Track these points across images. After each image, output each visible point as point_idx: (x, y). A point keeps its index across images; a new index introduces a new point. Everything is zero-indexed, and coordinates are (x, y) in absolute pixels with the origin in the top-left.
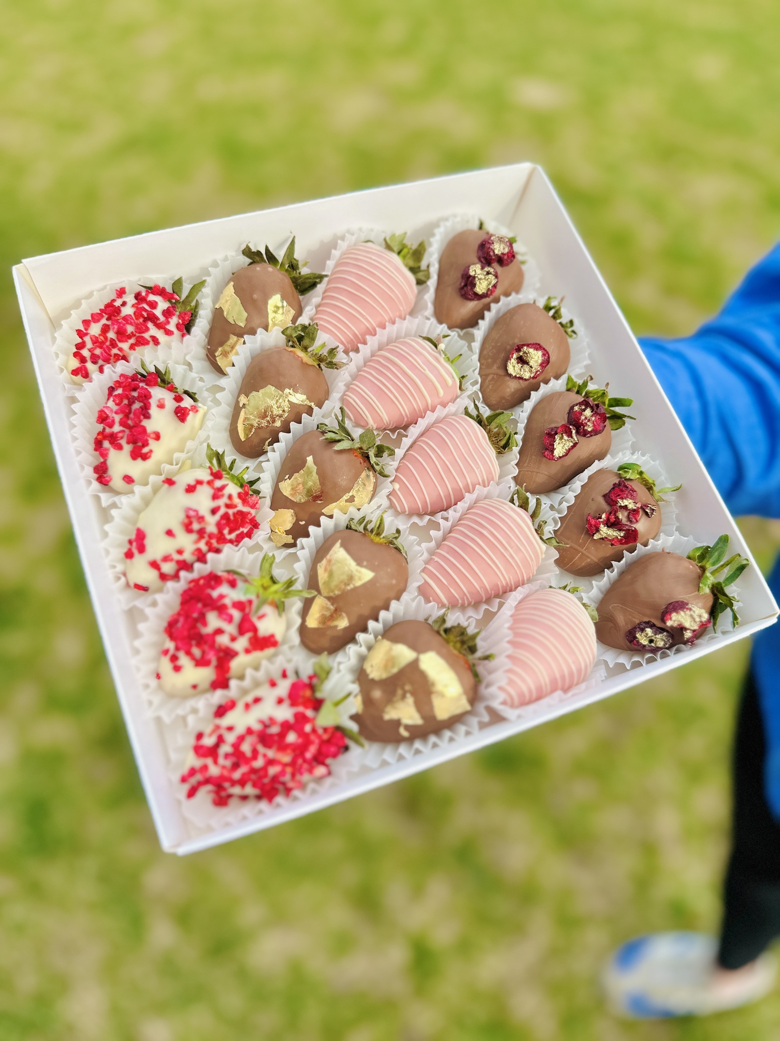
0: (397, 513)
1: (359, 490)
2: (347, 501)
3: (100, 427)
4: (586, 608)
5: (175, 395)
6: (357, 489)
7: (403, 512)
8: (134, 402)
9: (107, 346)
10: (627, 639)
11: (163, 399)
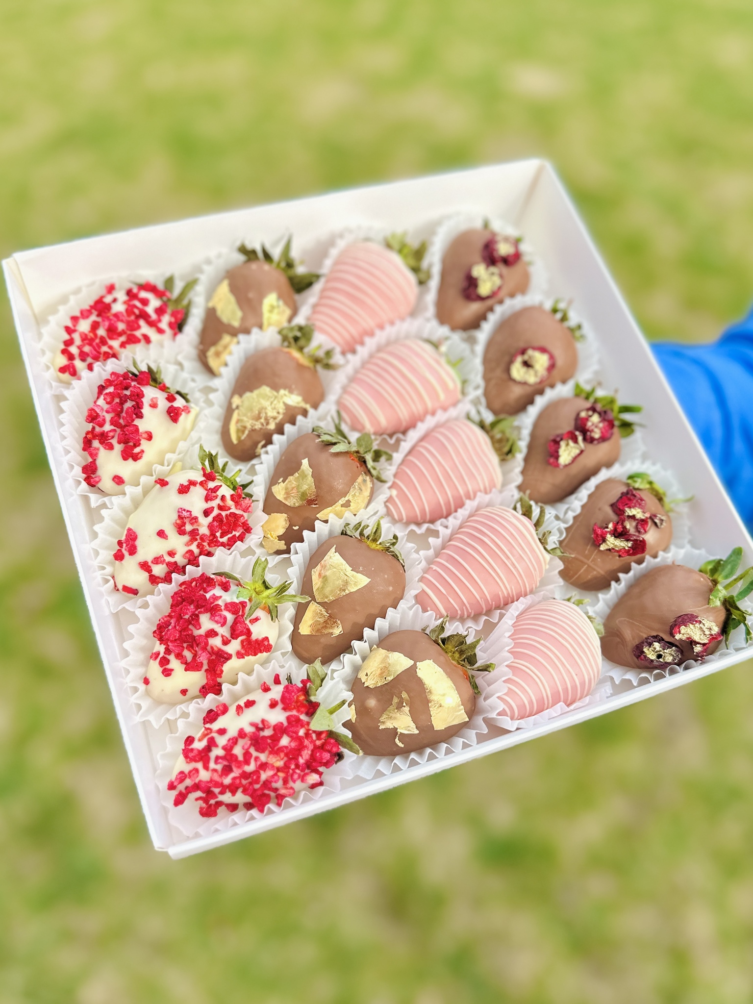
0: (394, 521)
1: (355, 494)
2: (342, 506)
3: (89, 426)
4: (591, 621)
5: (168, 395)
6: (353, 493)
7: (401, 520)
8: (126, 401)
9: (97, 344)
10: (635, 655)
11: (156, 398)
